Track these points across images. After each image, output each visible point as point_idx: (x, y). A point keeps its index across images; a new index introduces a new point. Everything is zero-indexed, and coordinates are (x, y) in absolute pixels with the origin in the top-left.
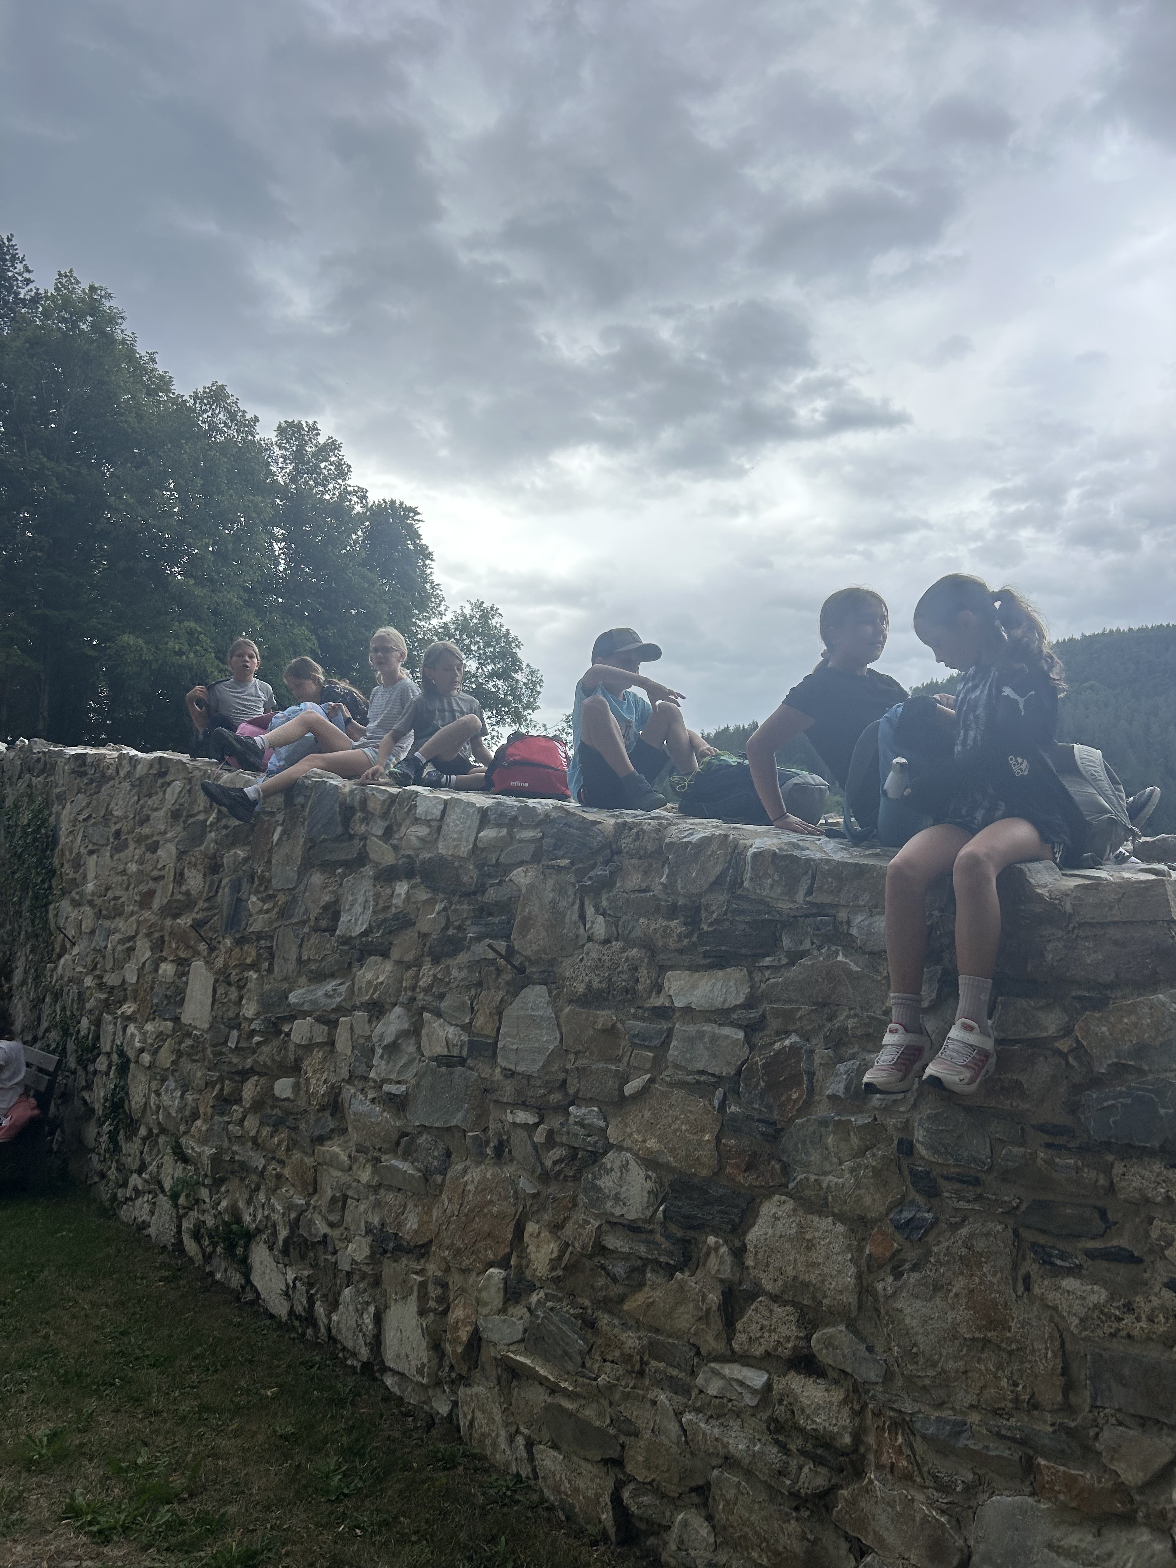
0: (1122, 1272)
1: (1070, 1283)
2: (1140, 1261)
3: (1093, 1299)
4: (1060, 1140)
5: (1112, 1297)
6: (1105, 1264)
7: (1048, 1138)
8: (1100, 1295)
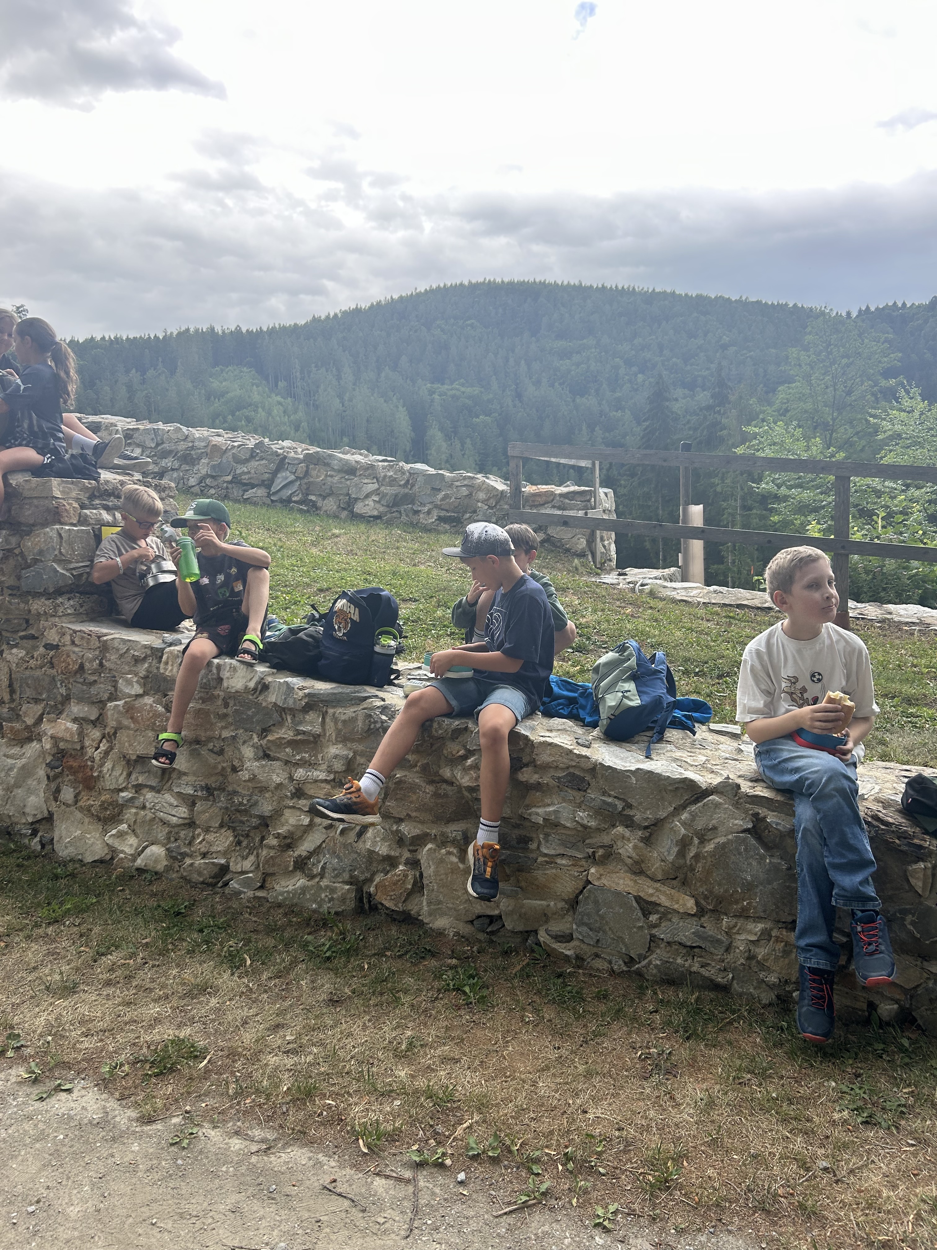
0: (31, 642)
1: (15, 651)
2: (37, 638)
3: (20, 655)
4: (15, 592)
5: (27, 654)
6: (25, 641)
7: (10, 592)
8: (22, 653)
